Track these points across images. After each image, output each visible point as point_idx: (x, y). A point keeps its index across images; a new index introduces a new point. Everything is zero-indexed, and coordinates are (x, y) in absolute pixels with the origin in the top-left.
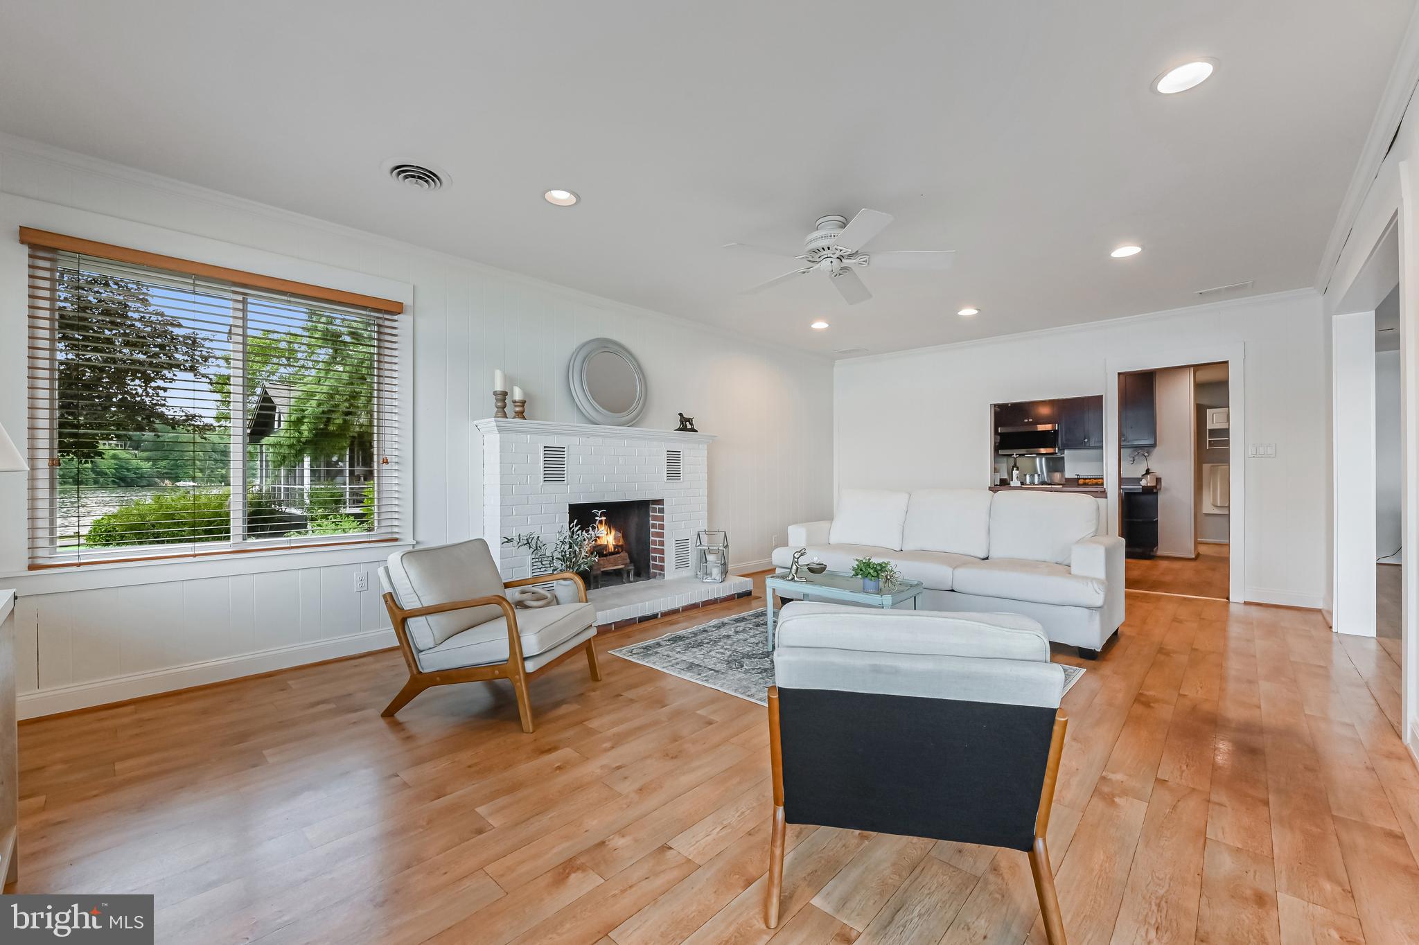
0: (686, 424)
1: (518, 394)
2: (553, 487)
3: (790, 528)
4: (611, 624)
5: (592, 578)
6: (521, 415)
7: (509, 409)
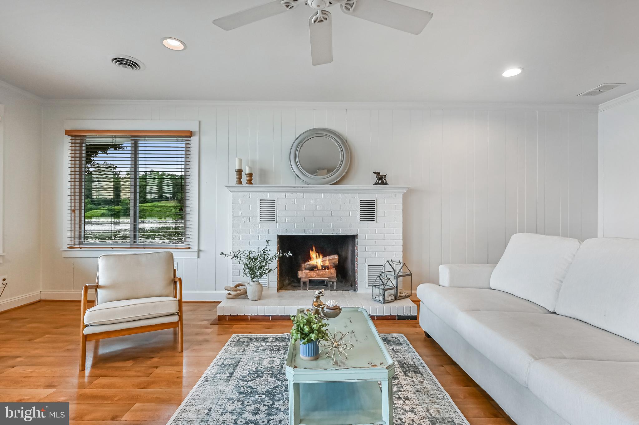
0: (381, 180)
1: (247, 170)
2: (266, 224)
3: (441, 266)
4: (269, 316)
5: (302, 283)
6: (250, 182)
7: (244, 179)
